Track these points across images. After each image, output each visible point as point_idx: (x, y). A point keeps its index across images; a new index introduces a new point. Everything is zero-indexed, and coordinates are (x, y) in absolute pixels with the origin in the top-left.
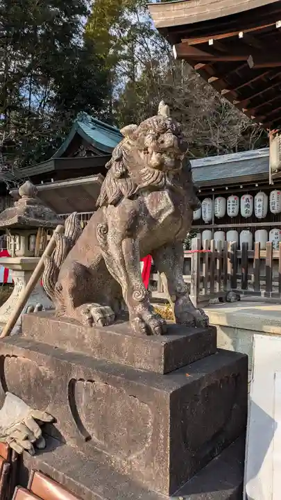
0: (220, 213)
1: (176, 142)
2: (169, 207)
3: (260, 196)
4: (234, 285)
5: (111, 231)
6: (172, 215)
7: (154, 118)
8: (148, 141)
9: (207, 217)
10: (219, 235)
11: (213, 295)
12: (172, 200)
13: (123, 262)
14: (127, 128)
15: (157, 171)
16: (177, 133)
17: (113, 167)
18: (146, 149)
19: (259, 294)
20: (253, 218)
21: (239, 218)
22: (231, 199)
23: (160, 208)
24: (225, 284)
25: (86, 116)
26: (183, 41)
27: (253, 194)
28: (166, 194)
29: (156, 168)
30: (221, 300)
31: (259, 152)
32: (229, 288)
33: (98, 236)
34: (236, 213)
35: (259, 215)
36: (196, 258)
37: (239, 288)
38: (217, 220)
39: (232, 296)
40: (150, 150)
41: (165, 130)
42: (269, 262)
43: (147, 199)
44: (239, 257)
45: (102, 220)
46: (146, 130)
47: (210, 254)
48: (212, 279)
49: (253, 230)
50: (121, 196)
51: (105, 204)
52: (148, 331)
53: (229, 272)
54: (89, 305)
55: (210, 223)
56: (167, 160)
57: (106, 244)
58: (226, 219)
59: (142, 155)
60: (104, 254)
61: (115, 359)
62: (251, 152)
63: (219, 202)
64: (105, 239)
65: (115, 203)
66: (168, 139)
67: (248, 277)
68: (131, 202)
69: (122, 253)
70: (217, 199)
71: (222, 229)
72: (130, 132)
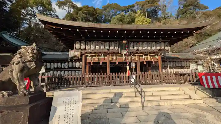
0: (56, 67)
1: (37, 52)
2: (34, 66)
3: (66, 64)
4: (58, 85)
5: (14, 71)
6: (35, 67)
7: (32, 46)
8: (29, 51)
9: (52, 67)
10: (55, 73)
11: (52, 88)
12: (35, 64)
13: (18, 79)
14: (23, 46)
15: (31, 58)
16: (38, 50)
17: (17, 55)
18: (29, 52)
19: (65, 86)
20: (65, 68)
21: (61, 68)
22: (59, 63)
23: (31, 66)
24: (55, 84)
25: (7, 32)
26: (47, 25)
27: (65, 63)
28: (34, 63)
29: (31, 57)
30: (54, 89)
31: (67, 53)
32: (56, 86)
33: (9, 72)
34: (60, 67)
35: (66, 67)
36: (47, 79)
37: (59, 86)
38: (55, 69)
39: (57, 87)
40: (30, 53)
41: (34, 49)
42: (67, 79)
43: (28, 64)
44: (60, 78)
45: (11, 68)
46: (29, 48)
47: (51, 77)
48: (51, 84)
49: (65, 71)
50: (19, 62)
51: (13, 64)
52: (25, 95)
53: (57, 81)
54: (3, 92)
55: (53, 69)
56: (35, 55)
57: (12, 74)
58: (57, 68)
59: (27, 53)
60: (11, 77)
61: (12, 104)
62: (66, 53)
63: (56, 64)
64: (12, 73)
65: (17, 64)
66: (35, 51)
67: (62, 83)
68: (22, 64)
69: (18, 76)
70: (55, 63)
71: (56, 71)
72: (24, 48)
